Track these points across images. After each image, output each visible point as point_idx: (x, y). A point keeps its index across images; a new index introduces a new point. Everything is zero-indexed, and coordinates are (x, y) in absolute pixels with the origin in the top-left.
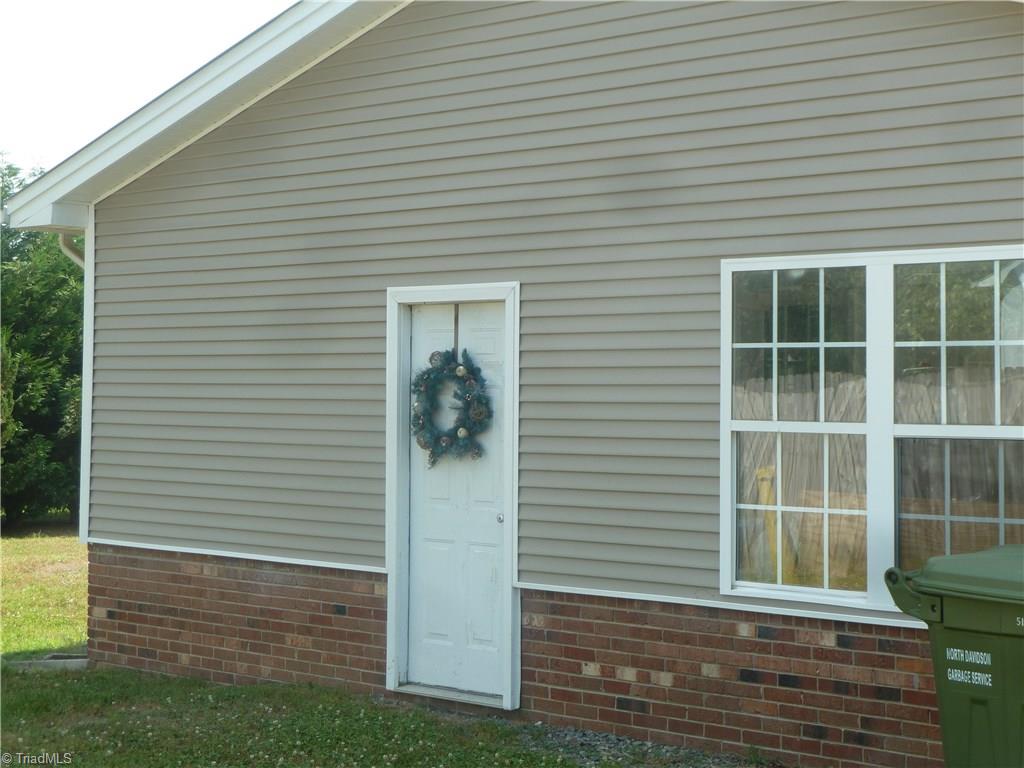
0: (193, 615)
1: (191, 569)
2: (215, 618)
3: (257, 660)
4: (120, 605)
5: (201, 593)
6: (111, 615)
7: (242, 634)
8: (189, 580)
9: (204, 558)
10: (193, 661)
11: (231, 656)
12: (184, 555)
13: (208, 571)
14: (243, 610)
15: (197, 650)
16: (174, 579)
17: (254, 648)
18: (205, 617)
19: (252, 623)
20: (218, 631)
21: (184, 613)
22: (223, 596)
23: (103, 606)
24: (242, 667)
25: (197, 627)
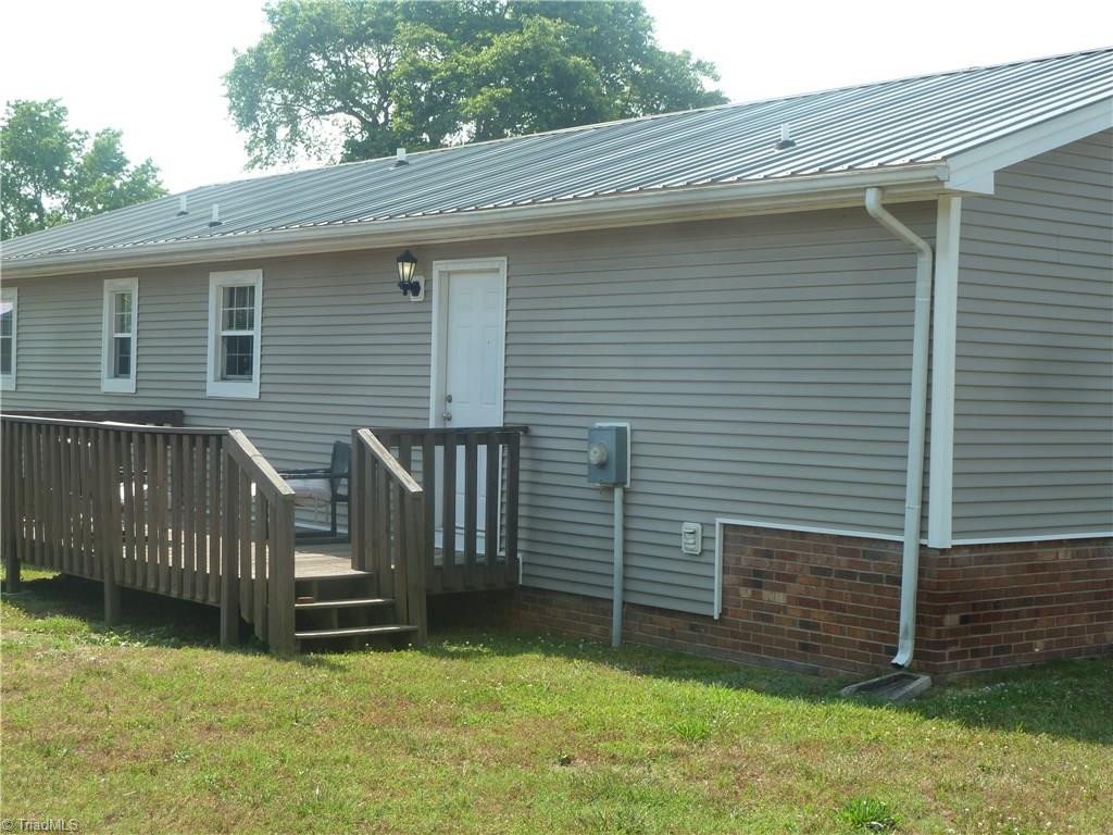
0: (1048, 600)
1: (1047, 556)
2: (1068, 599)
3: (1102, 629)
4: (975, 607)
5: (1056, 578)
6: (964, 620)
7: (1090, 608)
8: (1044, 567)
9: (1060, 543)
10: (1048, 646)
11: (1080, 631)
12: (1041, 543)
13: (1063, 555)
14: (1093, 585)
15: (1050, 634)
16: (1031, 568)
17: (1099, 618)
18: (1059, 599)
19: (1098, 596)
20: (1071, 610)
21: (1040, 601)
22: (1075, 576)
23: (955, 613)
24: (1089, 638)
25: (1051, 612)
